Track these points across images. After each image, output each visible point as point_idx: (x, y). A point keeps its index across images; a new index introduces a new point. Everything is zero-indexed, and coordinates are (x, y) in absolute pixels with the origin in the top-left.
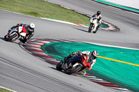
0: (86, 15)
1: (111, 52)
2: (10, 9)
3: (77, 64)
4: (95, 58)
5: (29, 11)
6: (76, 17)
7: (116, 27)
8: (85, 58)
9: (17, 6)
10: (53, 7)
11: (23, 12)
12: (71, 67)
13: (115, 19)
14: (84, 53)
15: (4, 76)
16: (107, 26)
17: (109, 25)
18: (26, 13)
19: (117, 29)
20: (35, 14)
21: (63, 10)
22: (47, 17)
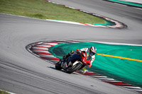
0: (91, 14)
1: (120, 50)
2: (15, 13)
3: (77, 62)
4: (94, 54)
5: (34, 14)
6: (81, 16)
7: (123, 24)
9: (21, 9)
11: (27, 15)
12: (71, 66)
13: (122, 15)
14: (82, 50)
15: (14, 82)
16: (114, 24)
17: (116, 22)
19: (124, 26)
20: (40, 16)
21: (68, 10)
22: (53, 18)
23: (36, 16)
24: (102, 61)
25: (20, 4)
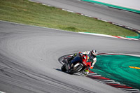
2: (48, 25)
3: (78, 64)
4: (95, 57)
5: (67, 26)
8: (85, 58)
9: (54, 22)
10: (90, 21)
14: (84, 53)
18: (64, 28)
20: (73, 29)
22: (85, 31)
23: (69, 28)
24: (135, 74)
25: (54, 17)
